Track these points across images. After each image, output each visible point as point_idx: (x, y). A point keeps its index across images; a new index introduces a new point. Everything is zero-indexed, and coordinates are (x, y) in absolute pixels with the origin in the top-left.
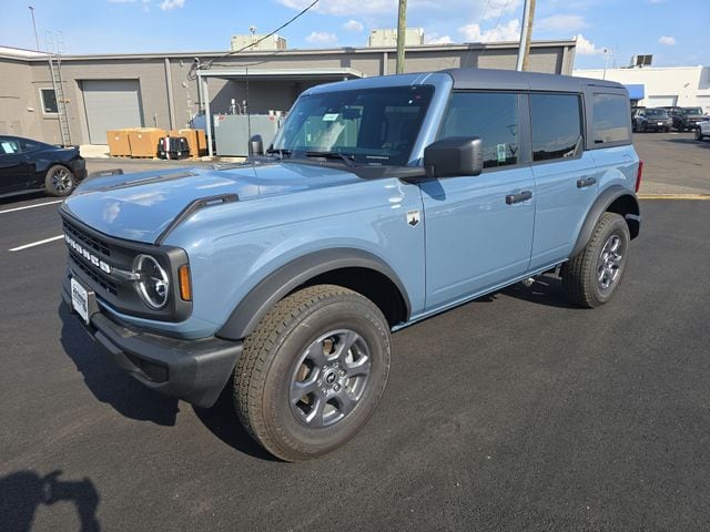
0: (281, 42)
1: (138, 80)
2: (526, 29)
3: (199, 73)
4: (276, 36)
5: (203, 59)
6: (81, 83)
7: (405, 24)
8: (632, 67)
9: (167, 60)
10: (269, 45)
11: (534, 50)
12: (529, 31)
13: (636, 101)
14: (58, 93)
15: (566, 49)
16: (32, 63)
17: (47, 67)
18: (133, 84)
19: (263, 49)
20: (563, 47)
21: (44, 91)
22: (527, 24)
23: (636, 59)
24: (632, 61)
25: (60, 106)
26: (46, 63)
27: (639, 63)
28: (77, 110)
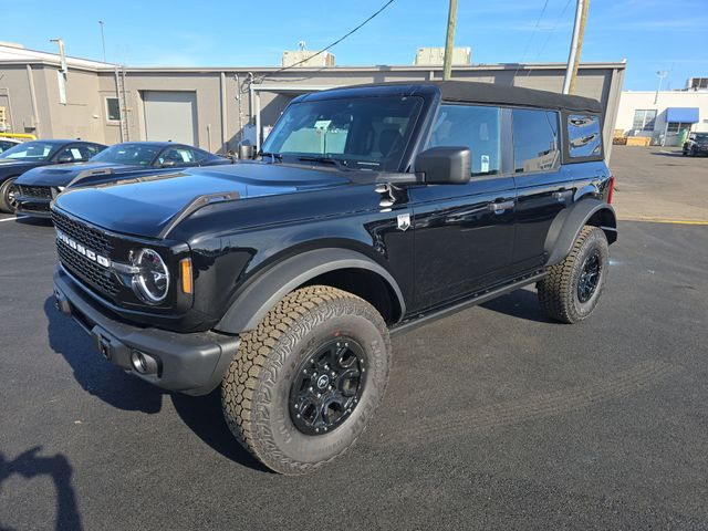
0: (330, 59)
1: (195, 92)
2: (574, 51)
3: (253, 87)
4: (326, 53)
5: (256, 74)
6: (144, 94)
7: (452, 44)
8: (687, 90)
9: (223, 74)
10: (318, 62)
11: (582, 72)
12: (577, 52)
13: (690, 124)
14: (121, 102)
15: (615, 71)
16: (100, 74)
17: (113, 78)
18: (190, 95)
19: (313, 65)
20: (612, 69)
21: (109, 100)
22: (575, 46)
23: (691, 82)
24: (687, 83)
25: (122, 114)
26: (112, 74)
27: (694, 86)
28: (138, 118)
